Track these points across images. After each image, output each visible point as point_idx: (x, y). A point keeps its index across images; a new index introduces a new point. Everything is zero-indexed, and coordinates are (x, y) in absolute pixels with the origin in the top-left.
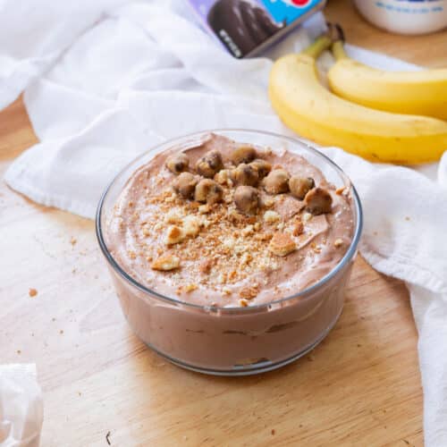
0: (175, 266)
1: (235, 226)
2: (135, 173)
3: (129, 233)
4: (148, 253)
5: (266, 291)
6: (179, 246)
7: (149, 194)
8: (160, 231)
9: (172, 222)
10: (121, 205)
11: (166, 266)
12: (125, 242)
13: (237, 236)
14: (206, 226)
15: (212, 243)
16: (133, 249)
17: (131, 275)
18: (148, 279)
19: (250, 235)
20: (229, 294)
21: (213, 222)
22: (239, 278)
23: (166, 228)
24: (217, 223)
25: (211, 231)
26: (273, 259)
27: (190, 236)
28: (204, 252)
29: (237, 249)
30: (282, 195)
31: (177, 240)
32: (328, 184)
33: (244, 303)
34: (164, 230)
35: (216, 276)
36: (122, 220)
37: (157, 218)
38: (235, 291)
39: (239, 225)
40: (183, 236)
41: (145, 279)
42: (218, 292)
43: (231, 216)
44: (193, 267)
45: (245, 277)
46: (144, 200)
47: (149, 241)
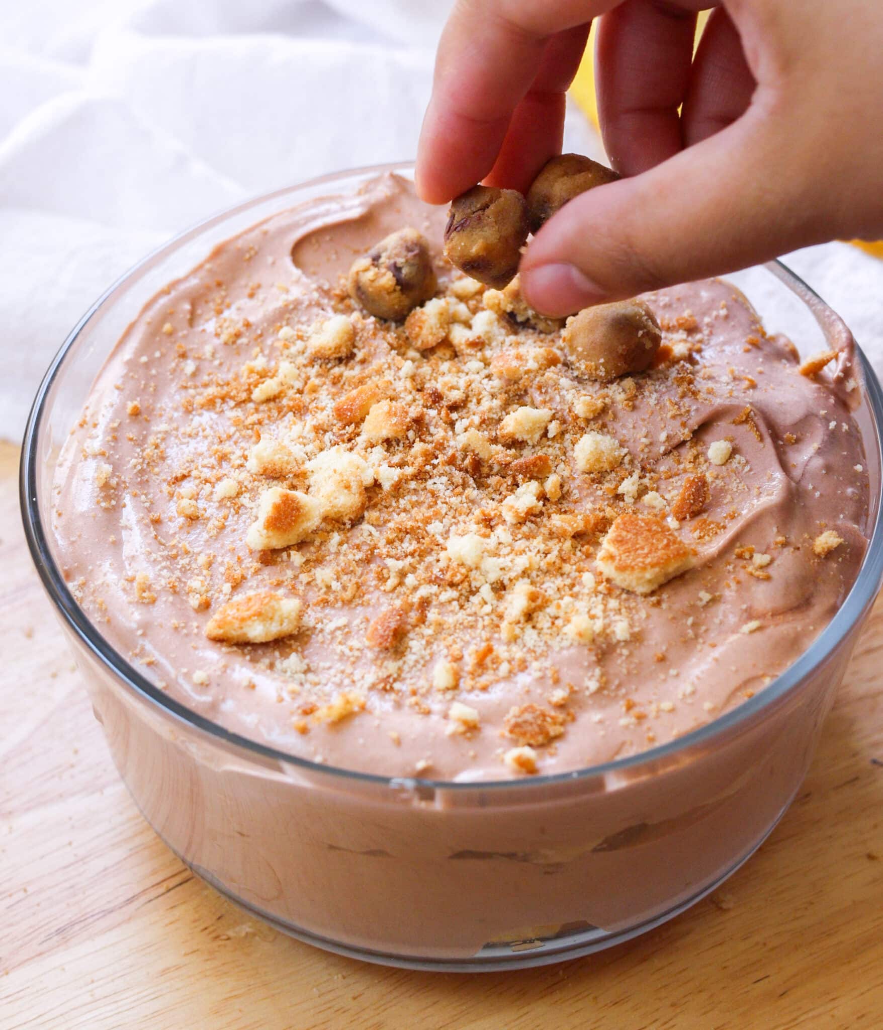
0: (287, 627)
1: (481, 485)
2: (147, 307)
3: (130, 514)
4: (195, 583)
5: (595, 716)
6: (297, 558)
7: (194, 375)
8: (233, 503)
9: (273, 474)
10: (105, 418)
11: (257, 632)
12: (117, 544)
13: (488, 523)
14: (387, 486)
15: (409, 545)
16: (144, 571)
17: (138, 666)
18: (199, 676)
19: (532, 516)
20: (472, 729)
21: (409, 471)
22: (504, 668)
23: (254, 493)
24: (421, 476)
25: (403, 502)
26: (613, 603)
27: (334, 522)
28: (382, 578)
29: (492, 568)
30: (629, 383)
31: (292, 538)
32: (773, 339)
33: (525, 765)
34: (245, 500)
35: (427, 663)
36: (107, 468)
37: (224, 458)
38: (490, 717)
39: (493, 480)
40: (313, 522)
41: (188, 676)
42: (434, 718)
43: (465, 450)
44: (347, 631)
45: (523, 666)
46: (180, 398)
47: (197, 539)
